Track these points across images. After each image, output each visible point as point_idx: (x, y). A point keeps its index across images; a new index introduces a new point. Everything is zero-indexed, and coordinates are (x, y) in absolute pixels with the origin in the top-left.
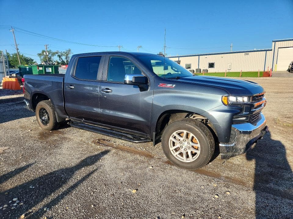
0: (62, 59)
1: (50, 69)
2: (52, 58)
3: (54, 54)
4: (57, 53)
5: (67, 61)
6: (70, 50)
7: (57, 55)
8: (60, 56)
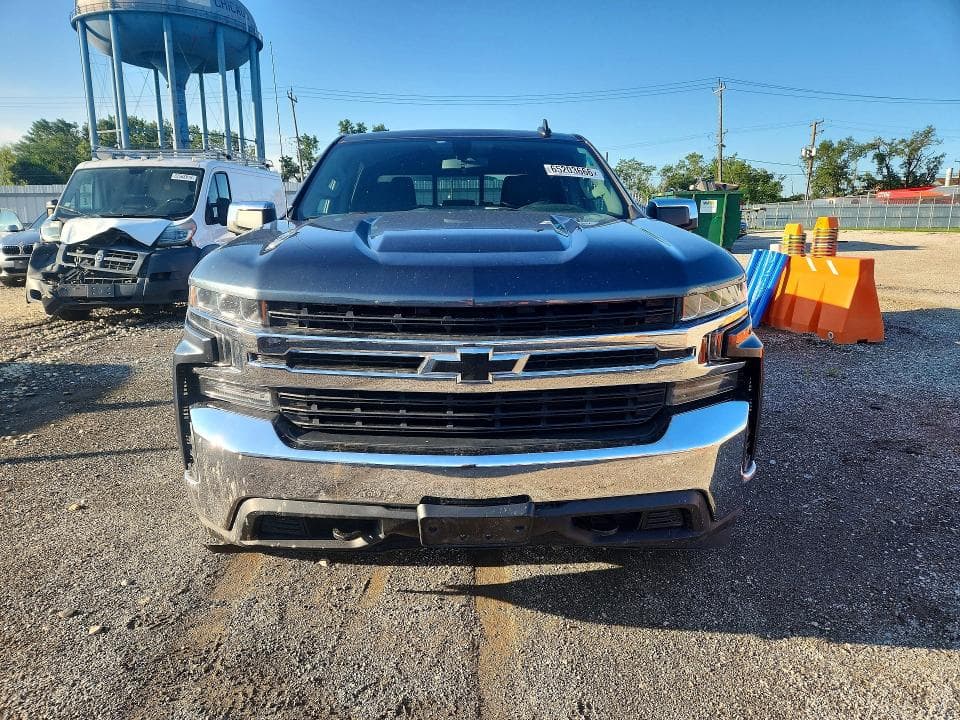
0: (888, 168)
1: (715, 202)
2: (852, 165)
3: (860, 151)
4: (873, 146)
5: (909, 174)
6: (928, 133)
7: (871, 154)
8: (881, 158)
